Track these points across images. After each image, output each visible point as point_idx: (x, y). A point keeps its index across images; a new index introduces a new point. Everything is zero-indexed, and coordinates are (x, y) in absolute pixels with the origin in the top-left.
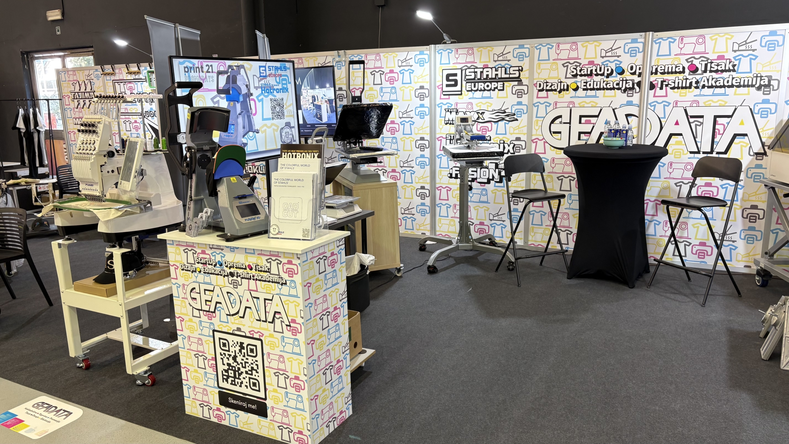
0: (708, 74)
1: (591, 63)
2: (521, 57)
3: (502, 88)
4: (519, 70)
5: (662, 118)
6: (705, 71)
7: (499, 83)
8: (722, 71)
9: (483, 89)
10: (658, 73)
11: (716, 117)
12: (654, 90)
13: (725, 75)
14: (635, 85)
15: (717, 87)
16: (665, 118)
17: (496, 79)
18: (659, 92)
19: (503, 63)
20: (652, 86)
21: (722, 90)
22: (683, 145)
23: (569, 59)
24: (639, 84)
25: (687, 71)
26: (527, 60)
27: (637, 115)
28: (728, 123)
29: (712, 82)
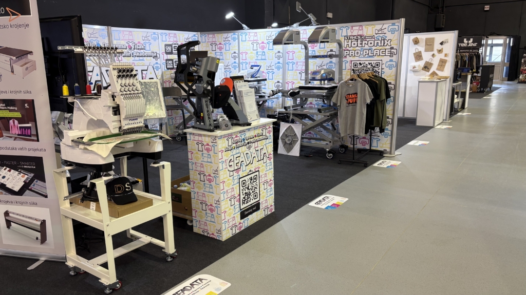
0: (136, 50)
6: (134, 49)
8: (141, 49)
11: (142, 70)
13: (142, 51)
15: (140, 56)
21: (142, 58)
25: (128, 48)
28: (147, 73)
29: (138, 54)
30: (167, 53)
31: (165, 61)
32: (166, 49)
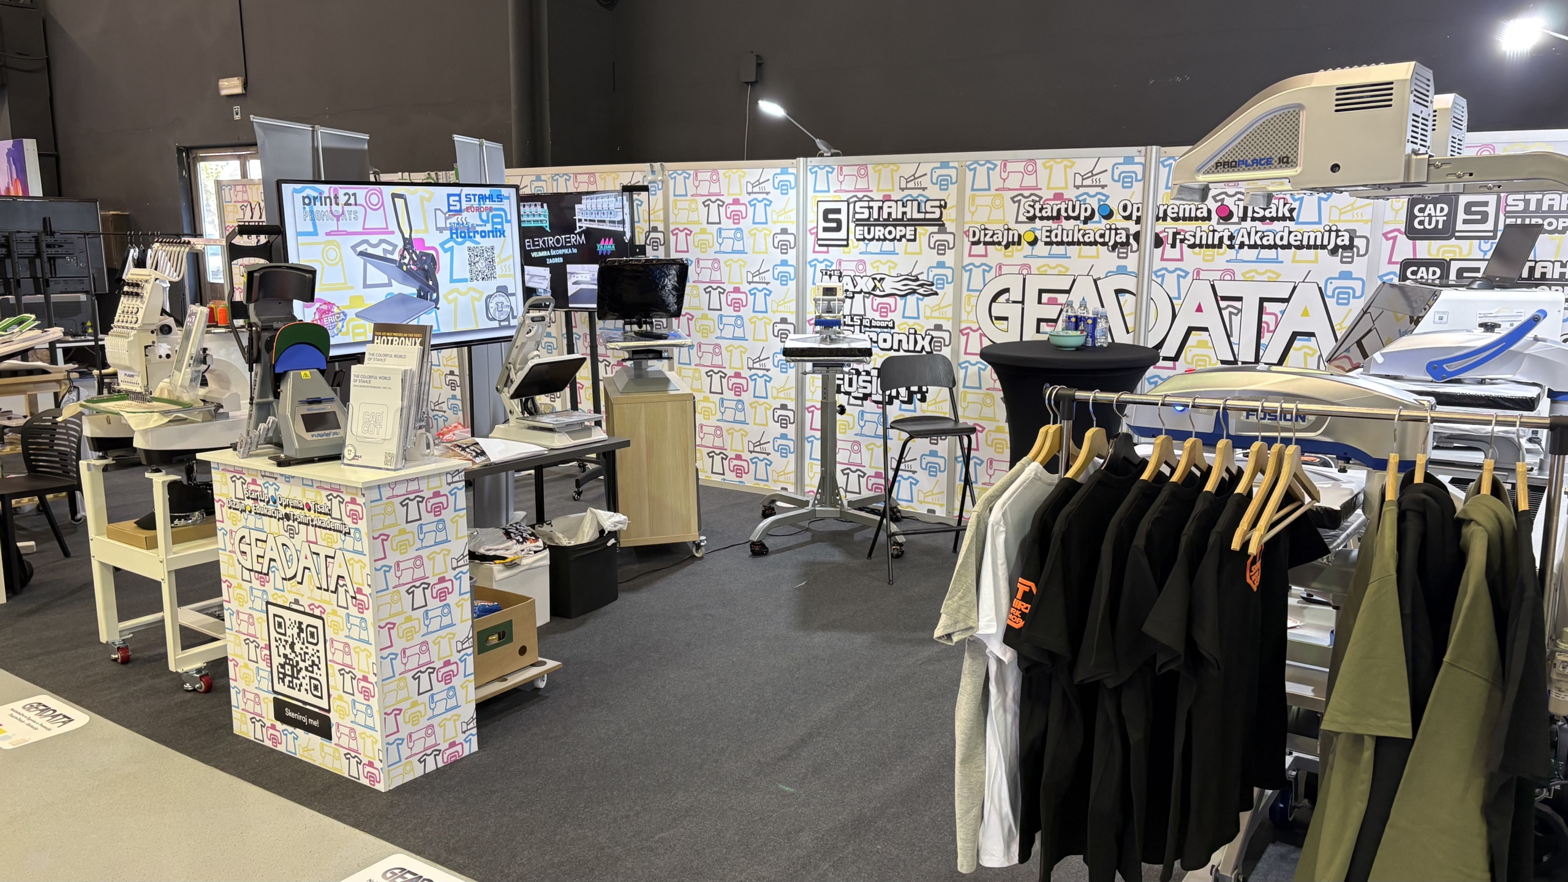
0: (1248, 224)
1: (1058, 197)
2: (943, 183)
3: (913, 237)
4: (940, 207)
5: (1175, 298)
6: (1244, 218)
7: (908, 228)
8: (1272, 219)
9: (882, 237)
10: (1169, 218)
11: (1262, 300)
12: (1161, 248)
13: (1277, 226)
14: (1131, 237)
15: (1263, 247)
16: (1179, 298)
17: (902, 222)
18: (1170, 253)
19: (915, 193)
20: (1158, 242)
21: (1270, 254)
22: (1210, 348)
23: (1022, 188)
24: (1137, 237)
25: (1215, 217)
26: (953, 188)
27: (1135, 292)
28: (1283, 312)
29: (1255, 239)
30: (1412, 233)
31: (1397, 269)
32: (1411, 216)
